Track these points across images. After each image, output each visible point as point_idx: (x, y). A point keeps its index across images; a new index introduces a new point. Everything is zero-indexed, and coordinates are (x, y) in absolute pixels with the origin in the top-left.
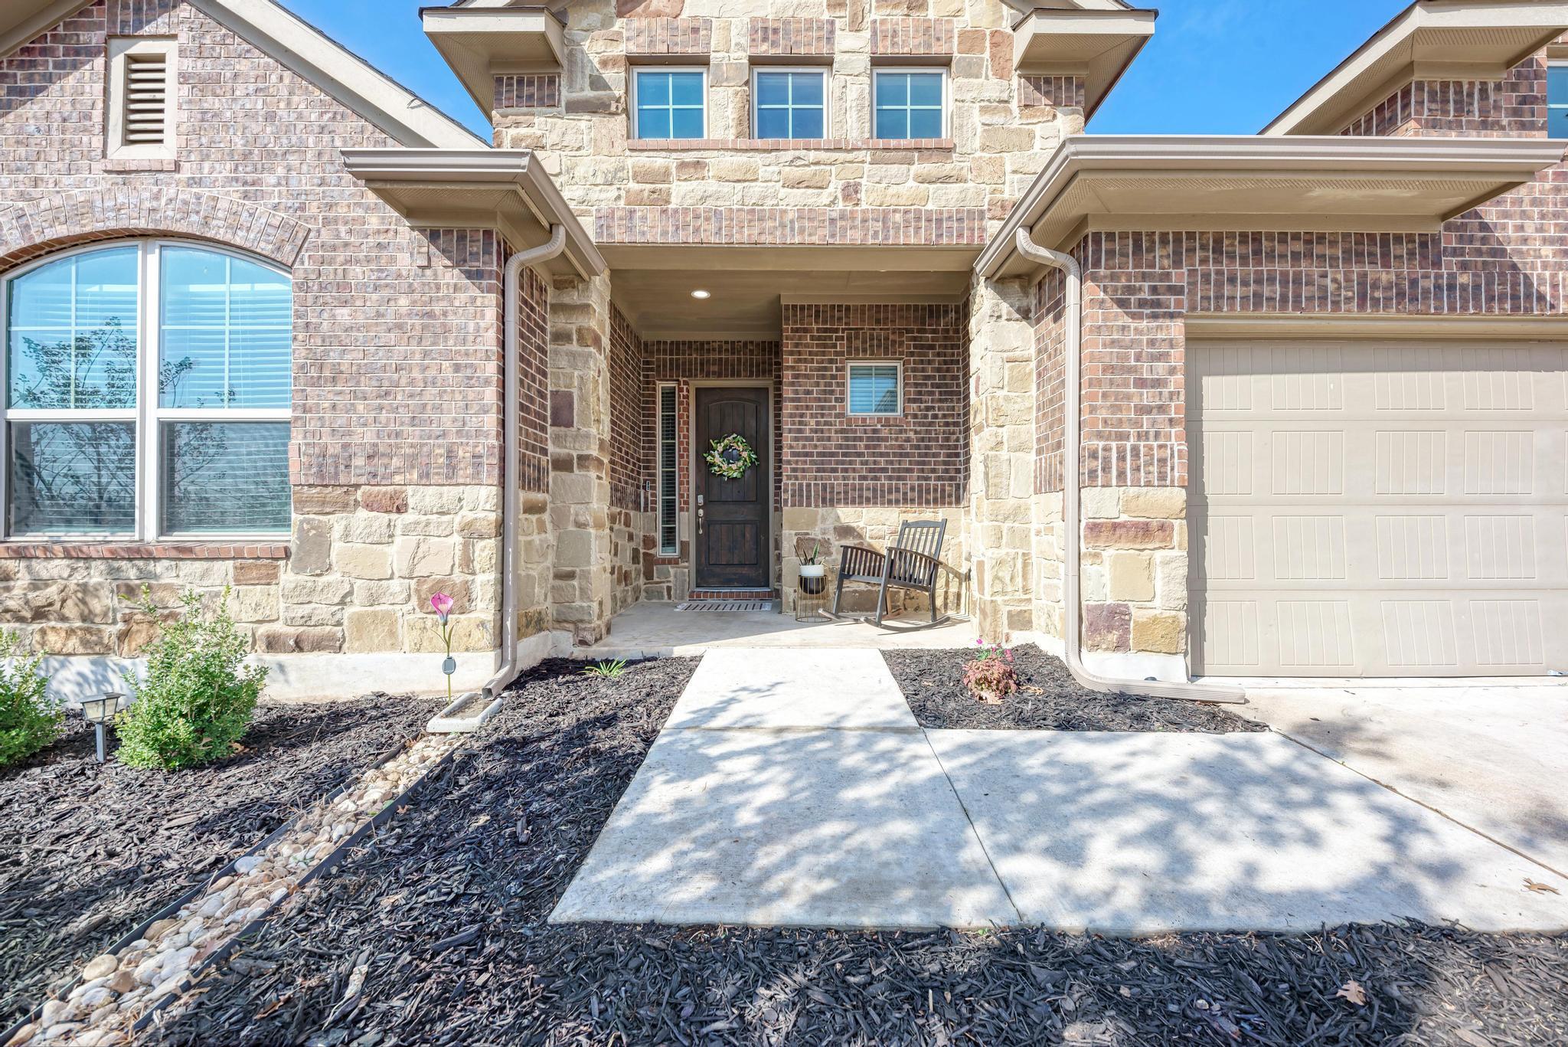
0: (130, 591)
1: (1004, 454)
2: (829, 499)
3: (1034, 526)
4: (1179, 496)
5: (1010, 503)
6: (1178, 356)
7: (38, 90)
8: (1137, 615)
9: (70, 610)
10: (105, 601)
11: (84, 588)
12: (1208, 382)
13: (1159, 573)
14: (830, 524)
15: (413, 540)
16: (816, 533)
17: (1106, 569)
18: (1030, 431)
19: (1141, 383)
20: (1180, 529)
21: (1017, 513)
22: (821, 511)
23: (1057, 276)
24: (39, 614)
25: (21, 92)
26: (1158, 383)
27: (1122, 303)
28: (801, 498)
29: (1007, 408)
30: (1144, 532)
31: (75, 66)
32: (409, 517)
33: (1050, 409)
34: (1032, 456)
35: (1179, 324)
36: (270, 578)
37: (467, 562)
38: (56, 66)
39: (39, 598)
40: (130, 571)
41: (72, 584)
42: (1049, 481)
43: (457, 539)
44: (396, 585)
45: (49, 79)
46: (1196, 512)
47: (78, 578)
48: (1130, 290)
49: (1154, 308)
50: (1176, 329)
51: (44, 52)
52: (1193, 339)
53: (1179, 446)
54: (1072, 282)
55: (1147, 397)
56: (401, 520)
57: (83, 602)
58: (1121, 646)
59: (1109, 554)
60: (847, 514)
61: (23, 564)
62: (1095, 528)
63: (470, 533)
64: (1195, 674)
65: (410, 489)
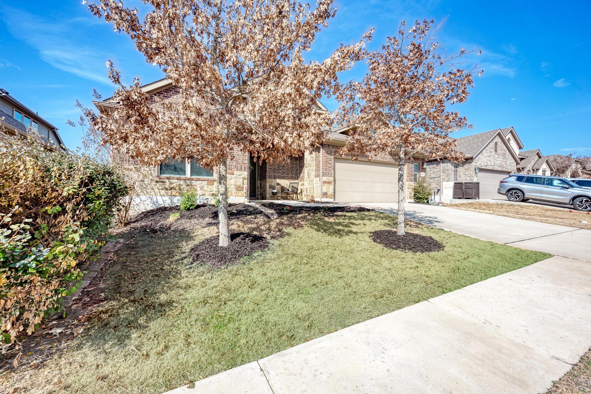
0: (188, 185)
1: (311, 171)
2: (275, 178)
3: (314, 183)
4: (333, 178)
5: (311, 179)
6: (333, 160)
7: (169, 97)
8: (329, 193)
9: (177, 188)
10: (184, 186)
11: (180, 185)
12: (336, 163)
13: (331, 188)
14: (275, 183)
15: (235, 179)
16: (273, 184)
17: (325, 187)
18: (314, 168)
19: (329, 164)
20: (333, 182)
21: (312, 181)
22: (274, 180)
23: (320, 148)
24: (171, 189)
25: (166, 97)
26: (331, 164)
27: (327, 153)
28: (270, 177)
29: (311, 164)
30: (329, 183)
31: (176, 94)
32: (234, 176)
33: (318, 166)
34: (314, 172)
35: (333, 156)
36: (213, 184)
37: (243, 183)
38: (172, 93)
39: (171, 186)
40: (188, 182)
41: (178, 184)
42: (317, 176)
43: (242, 180)
44: (232, 186)
45: (171, 95)
46: (335, 180)
47: (179, 183)
48: (328, 151)
49: (330, 154)
50: (333, 157)
51: (171, 91)
52: (334, 158)
53: (333, 172)
54: (321, 149)
55: (329, 165)
56: (233, 176)
57: (180, 187)
58: (327, 197)
59: (325, 185)
60: (278, 181)
61: (167, 180)
62: (324, 182)
63: (244, 179)
64: (334, 200)
65: (235, 171)
